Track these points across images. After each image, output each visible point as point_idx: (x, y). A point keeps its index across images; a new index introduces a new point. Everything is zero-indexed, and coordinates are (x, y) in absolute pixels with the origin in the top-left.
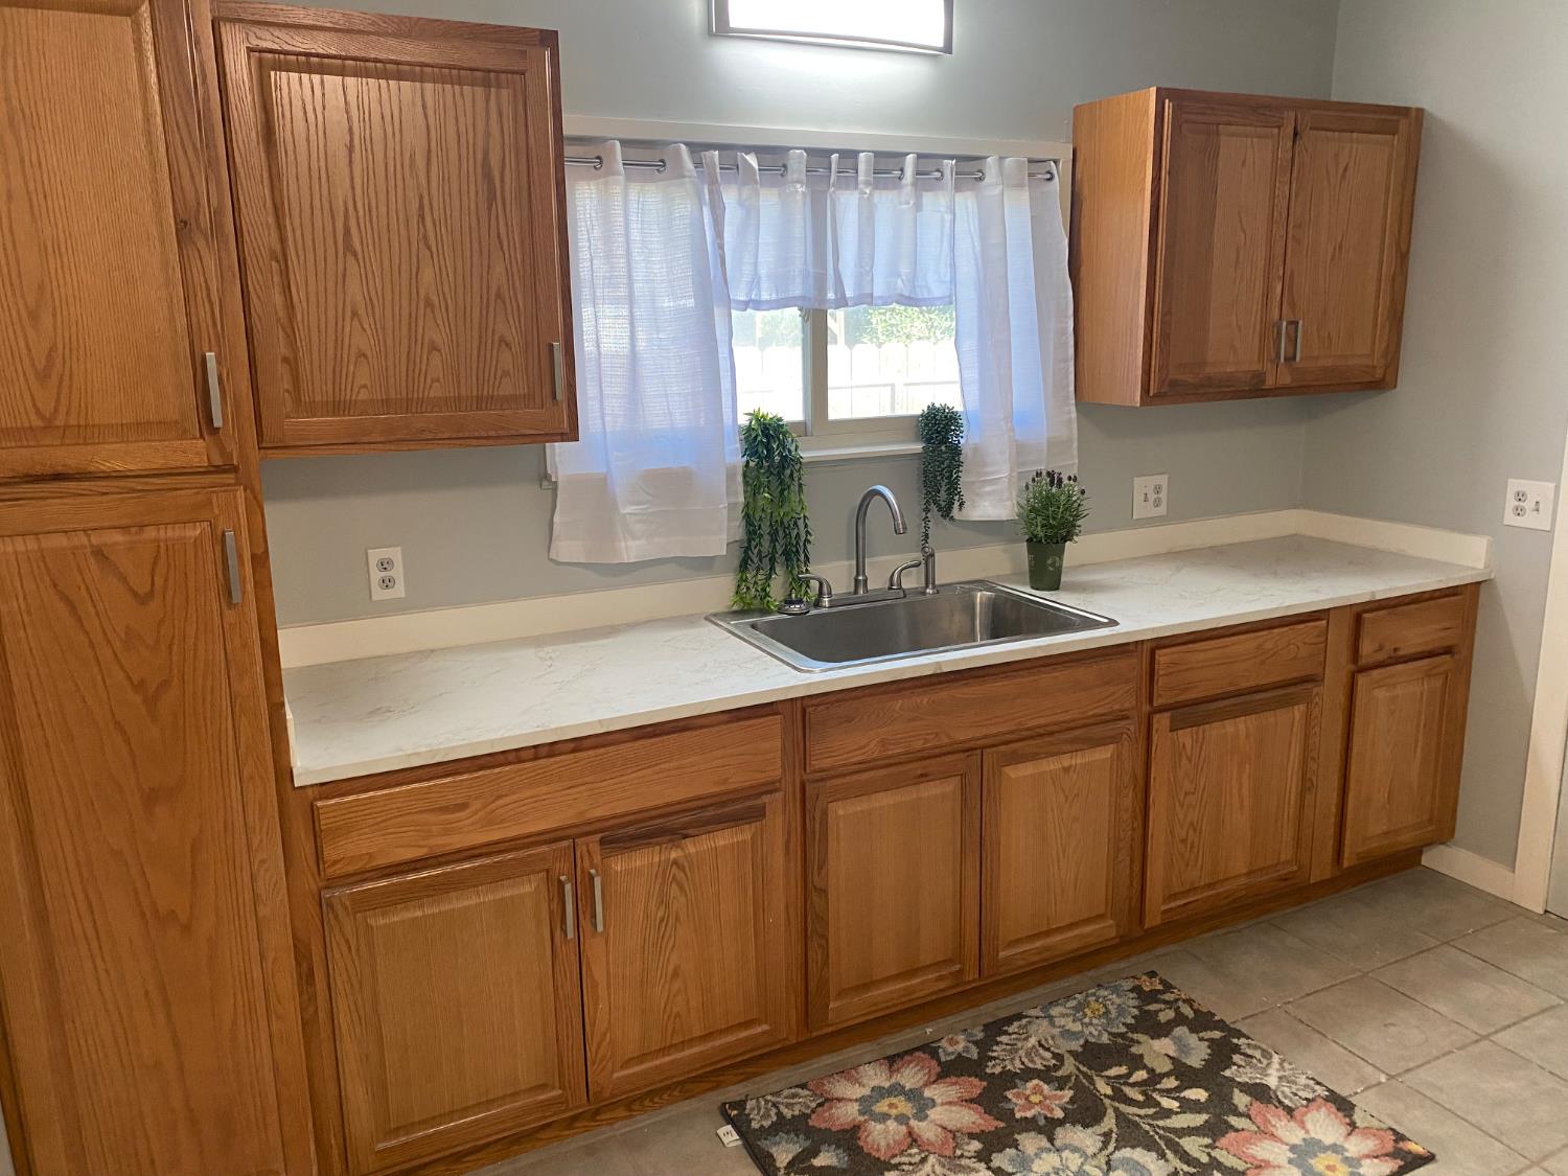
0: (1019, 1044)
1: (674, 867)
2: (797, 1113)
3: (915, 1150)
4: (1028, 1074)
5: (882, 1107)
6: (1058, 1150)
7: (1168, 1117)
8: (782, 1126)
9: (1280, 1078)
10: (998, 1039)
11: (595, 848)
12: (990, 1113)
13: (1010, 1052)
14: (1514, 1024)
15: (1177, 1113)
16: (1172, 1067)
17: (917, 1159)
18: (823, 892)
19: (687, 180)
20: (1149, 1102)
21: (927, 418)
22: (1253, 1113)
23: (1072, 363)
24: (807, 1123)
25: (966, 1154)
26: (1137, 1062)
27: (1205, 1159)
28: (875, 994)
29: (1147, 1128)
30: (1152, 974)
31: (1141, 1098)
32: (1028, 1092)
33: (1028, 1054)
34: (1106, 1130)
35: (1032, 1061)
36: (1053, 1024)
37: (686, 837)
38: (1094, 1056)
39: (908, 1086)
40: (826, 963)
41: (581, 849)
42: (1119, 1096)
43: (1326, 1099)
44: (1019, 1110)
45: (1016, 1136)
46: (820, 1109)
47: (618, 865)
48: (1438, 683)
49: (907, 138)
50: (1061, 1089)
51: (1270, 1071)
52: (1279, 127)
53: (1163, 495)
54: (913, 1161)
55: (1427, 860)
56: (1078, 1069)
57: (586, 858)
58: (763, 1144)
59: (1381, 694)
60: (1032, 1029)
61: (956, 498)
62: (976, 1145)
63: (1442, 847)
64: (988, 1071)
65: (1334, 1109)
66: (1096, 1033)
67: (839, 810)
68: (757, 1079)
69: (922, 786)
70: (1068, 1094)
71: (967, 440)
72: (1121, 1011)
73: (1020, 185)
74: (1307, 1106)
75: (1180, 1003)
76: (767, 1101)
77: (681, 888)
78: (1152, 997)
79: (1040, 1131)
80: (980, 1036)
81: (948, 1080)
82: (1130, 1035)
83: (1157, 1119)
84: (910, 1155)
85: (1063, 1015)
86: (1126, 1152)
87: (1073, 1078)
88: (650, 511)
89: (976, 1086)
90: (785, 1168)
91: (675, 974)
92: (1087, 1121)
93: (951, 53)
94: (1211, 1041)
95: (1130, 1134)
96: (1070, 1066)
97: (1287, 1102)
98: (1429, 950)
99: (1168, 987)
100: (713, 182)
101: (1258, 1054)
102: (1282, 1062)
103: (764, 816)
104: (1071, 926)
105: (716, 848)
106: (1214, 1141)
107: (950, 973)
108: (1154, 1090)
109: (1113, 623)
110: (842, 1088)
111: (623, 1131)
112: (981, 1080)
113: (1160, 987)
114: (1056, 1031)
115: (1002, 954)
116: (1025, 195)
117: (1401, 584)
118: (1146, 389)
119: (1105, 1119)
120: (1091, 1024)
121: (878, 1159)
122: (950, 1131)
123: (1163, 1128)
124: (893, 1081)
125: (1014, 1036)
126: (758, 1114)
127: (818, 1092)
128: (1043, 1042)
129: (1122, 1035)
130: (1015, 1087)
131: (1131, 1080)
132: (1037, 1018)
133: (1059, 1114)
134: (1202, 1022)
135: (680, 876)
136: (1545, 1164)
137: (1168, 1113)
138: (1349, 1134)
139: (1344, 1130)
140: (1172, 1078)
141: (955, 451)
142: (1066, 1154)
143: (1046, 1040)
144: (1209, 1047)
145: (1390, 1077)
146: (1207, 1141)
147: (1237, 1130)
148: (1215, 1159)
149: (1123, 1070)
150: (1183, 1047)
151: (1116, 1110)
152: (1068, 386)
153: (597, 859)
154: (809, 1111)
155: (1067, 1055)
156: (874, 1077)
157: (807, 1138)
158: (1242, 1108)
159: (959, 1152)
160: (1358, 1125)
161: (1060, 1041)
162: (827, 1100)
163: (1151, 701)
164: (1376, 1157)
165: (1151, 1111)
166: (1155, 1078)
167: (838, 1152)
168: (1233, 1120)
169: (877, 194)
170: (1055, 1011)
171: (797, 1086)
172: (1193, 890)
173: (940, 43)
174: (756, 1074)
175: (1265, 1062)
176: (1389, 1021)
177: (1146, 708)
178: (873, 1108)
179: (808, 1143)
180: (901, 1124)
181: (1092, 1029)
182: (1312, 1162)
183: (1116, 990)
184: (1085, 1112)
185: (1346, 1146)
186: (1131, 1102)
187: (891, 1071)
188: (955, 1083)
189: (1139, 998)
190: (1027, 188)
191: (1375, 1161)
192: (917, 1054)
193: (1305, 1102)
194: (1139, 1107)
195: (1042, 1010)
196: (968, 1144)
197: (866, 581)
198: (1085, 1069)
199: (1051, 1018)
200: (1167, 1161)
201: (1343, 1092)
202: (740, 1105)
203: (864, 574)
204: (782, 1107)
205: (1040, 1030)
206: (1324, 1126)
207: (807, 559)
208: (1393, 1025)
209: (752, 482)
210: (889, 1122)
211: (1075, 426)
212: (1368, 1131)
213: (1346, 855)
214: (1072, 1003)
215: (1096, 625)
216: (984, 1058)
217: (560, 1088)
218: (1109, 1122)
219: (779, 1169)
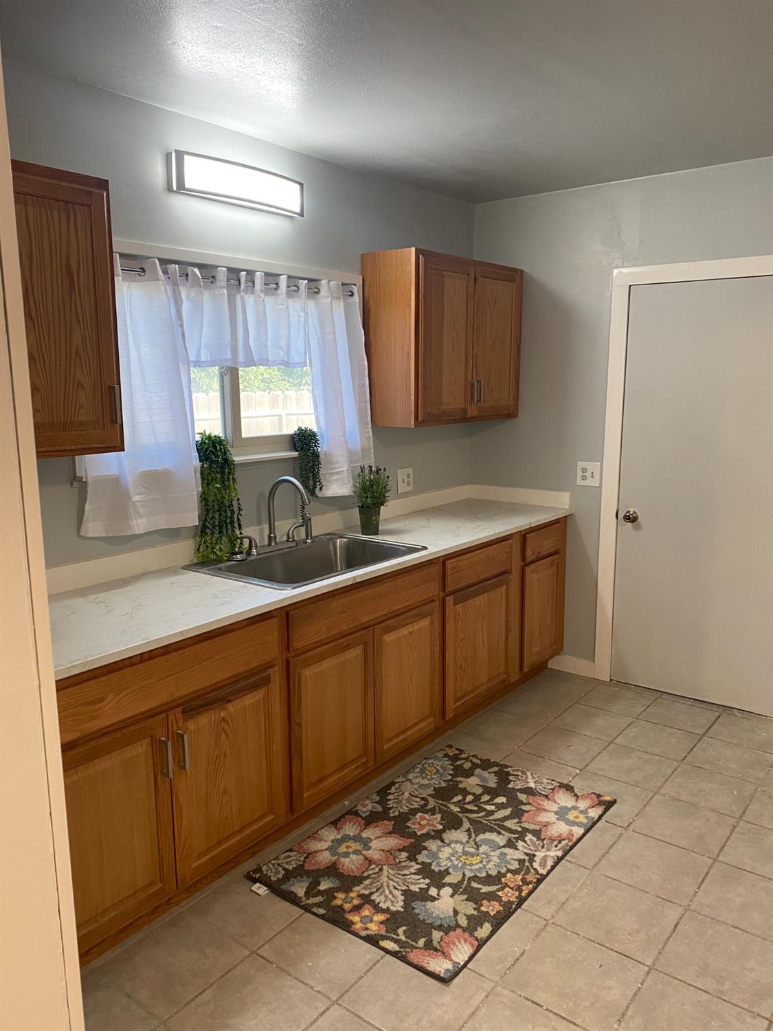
0: (401, 798)
1: (223, 722)
2: (295, 866)
3: (373, 866)
4: (414, 812)
5: (343, 849)
6: (448, 845)
7: (493, 814)
8: (289, 875)
9: (535, 782)
10: (388, 798)
11: (179, 716)
12: (403, 836)
13: (398, 803)
14: (620, 734)
15: (496, 811)
16: (482, 790)
17: (377, 870)
18: (299, 725)
19: (161, 282)
20: (481, 809)
21: (299, 435)
22: (531, 801)
23: (369, 403)
24: (304, 869)
25: (402, 860)
26: (465, 792)
27: (520, 829)
28: (326, 784)
29: (486, 822)
30: (450, 747)
31: (476, 808)
32: (419, 820)
33: (408, 802)
34: (467, 828)
35: (412, 805)
36: (412, 783)
37: (229, 701)
38: (443, 794)
39: (352, 835)
40: (301, 770)
41: (172, 718)
42: (464, 810)
43: (560, 787)
44: (418, 831)
45: (424, 844)
46: (308, 860)
47: (191, 725)
48: (555, 568)
49: (282, 266)
50: (434, 815)
51: (529, 780)
52: (468, 275)
53: (411, 479)
54: (376, 872)
55: (551, 665)
56: (437, 803)
57: (174, 723)
58: (284, 887)
59: (535, 576)
60: (403, 788)
61: (318, 483)
62: (404, 855)
63: (557, 656)
64: (391, 815)
65: (565, 790)
66: (437, 782)
67: (307, 673)
68: (259, 854)
69: (346, 652)
70: (439, 816)
71: (322, 449)
72: (445, 769)
73: (338, 298)
74: (553, 792)
75: (471, 758)
76: (273, 865)
77: (227, 735)
78: (455, 758)
79: (434, 838)
80: (378, 799)
81: (372, 825)
82: (454, 779)
83: (488, 817)
84: (372, 869)
85: (417, 777)
86: (482, 836)
87: (437, 808)
88: (147, 498)
89: (389, 825)
90: (305, 896)
91: (225, 791)
92: (456, 826)
93: (303, 216)
94: (494, 772)
95: (479, 827)
96: (432, 803)
97: (543, 793)
98: (570, 707)
99: (462, 752)
100: (175, 284)
101: (520, 773)
102: (532, 774)
103: (270, 682)
104: (416, 724)
105: (245, 706)
106: (520, 819)
107: (362, 763)
108: (481, 803)
109: (425, 548)
110: (314, 846)
111: (189, 906)
112: (390, 821)
113: (457, 752)
114: (416, 786)
115: (385, 747)
116: (342, 304)
117: (540, 518)
118: (416, 418)
119: (464, 823)
120: (432, 778)
121: (356, 876)
122: (387, 851)
123: (493, 820)
124: (342, 834)
125: (395, 794)
126: (272, 872)
127: (301, 851)
128: (413, 794)
129: (451, 780)
130: (410, 820)
131: (467, 801)
132: (403, 782)
133: (441, 827)
134: (486, 765)
135: (226, 727)
136: (660, 792)
137: (492, 813)
138: (577, 800)
139: (574, 799)
140: (486, 795)
141: (316, 456)
142: (453, 845)
143: (413, 792)
144: (495, 776)
145: (581, 770)
146: (517, 820)
147: (527, 812)
148: (524, 828)
149: (460, 797)
150: (484, 779)
151: (467, 817)
152: (367, 417)
153: (181, 723)
154: (301, 863)
155: (428, 797)
156: (330, 835)
157: (309, 878)
158: (525, 801)
159: (397, 861)
160: (579, 794)
161: (421, 791)
162: (309, 854)
163: (444, 590)
164: (593, 807)
165: (483, 814)
166: (477, 798)
167: (331, 879)
168: (524, 807)
169: (267, 297)
170: (411, 776)
171: (287, 851)
172: (466, 694)
173: (298, 211)
174: (258, 851)
175: (525, 776)
176: (569, 744)
177: (442, 594)
178: (338, 851)
179: (311, 879)
180: (358, 855)
181: (434, 781)
182: (567, 817)
183: (436, 758)
184: (453, 823)
185: (578, 806)
186: (472, 811)
187: (338, 830)
188: (377, 826)
189: (449, 760)
190: (342, 300)
191: (594, 809)
192: (347, 817)
193: (551, 791)
194: (477, 813)
195: (403, 777)
196: (400, 855)
197: (275, 537)
198: (440, 802)
199: (410, 780)
200: (503, 835)
201: (565, 782)
202: (259, 870)
203: (274, 533)
204: (284, 865)
205: (408, 789)
206: (564, 800)
207: (240, 525)
208: (571, 746)
209: (206, 478)
210: (351, 856)
211: (372, 440)
212: (584, 797)
213: (525, 666)
214: (418, 770)
215: (416, 550)
216: (386, 810)
217: (161, 882)
218: (466, 825)
219: (301, 898)
